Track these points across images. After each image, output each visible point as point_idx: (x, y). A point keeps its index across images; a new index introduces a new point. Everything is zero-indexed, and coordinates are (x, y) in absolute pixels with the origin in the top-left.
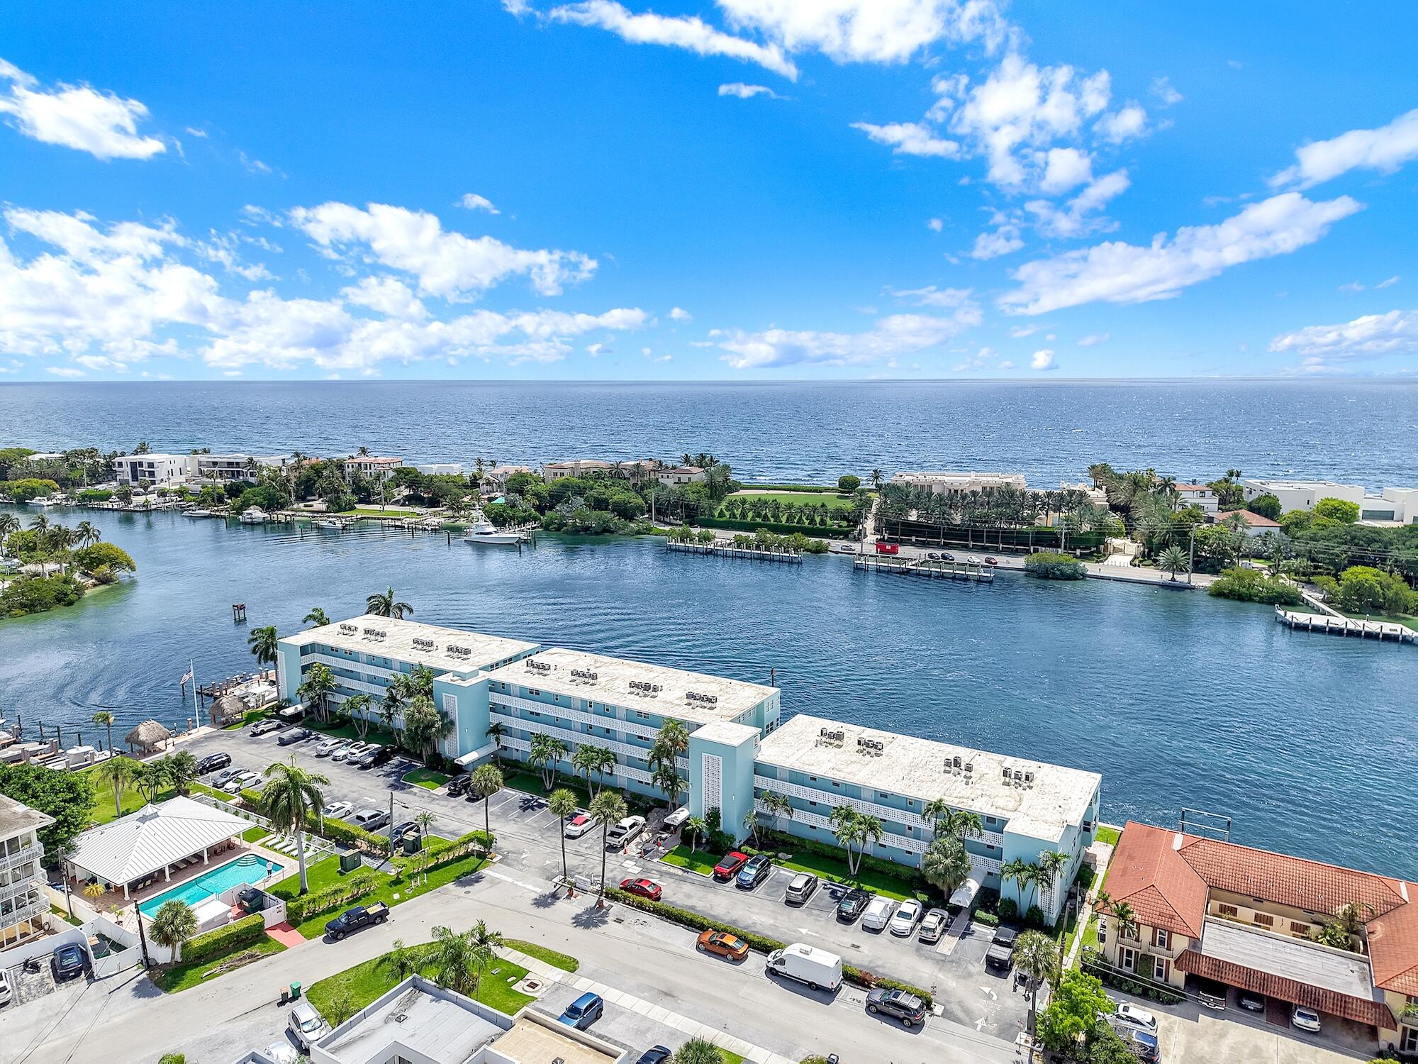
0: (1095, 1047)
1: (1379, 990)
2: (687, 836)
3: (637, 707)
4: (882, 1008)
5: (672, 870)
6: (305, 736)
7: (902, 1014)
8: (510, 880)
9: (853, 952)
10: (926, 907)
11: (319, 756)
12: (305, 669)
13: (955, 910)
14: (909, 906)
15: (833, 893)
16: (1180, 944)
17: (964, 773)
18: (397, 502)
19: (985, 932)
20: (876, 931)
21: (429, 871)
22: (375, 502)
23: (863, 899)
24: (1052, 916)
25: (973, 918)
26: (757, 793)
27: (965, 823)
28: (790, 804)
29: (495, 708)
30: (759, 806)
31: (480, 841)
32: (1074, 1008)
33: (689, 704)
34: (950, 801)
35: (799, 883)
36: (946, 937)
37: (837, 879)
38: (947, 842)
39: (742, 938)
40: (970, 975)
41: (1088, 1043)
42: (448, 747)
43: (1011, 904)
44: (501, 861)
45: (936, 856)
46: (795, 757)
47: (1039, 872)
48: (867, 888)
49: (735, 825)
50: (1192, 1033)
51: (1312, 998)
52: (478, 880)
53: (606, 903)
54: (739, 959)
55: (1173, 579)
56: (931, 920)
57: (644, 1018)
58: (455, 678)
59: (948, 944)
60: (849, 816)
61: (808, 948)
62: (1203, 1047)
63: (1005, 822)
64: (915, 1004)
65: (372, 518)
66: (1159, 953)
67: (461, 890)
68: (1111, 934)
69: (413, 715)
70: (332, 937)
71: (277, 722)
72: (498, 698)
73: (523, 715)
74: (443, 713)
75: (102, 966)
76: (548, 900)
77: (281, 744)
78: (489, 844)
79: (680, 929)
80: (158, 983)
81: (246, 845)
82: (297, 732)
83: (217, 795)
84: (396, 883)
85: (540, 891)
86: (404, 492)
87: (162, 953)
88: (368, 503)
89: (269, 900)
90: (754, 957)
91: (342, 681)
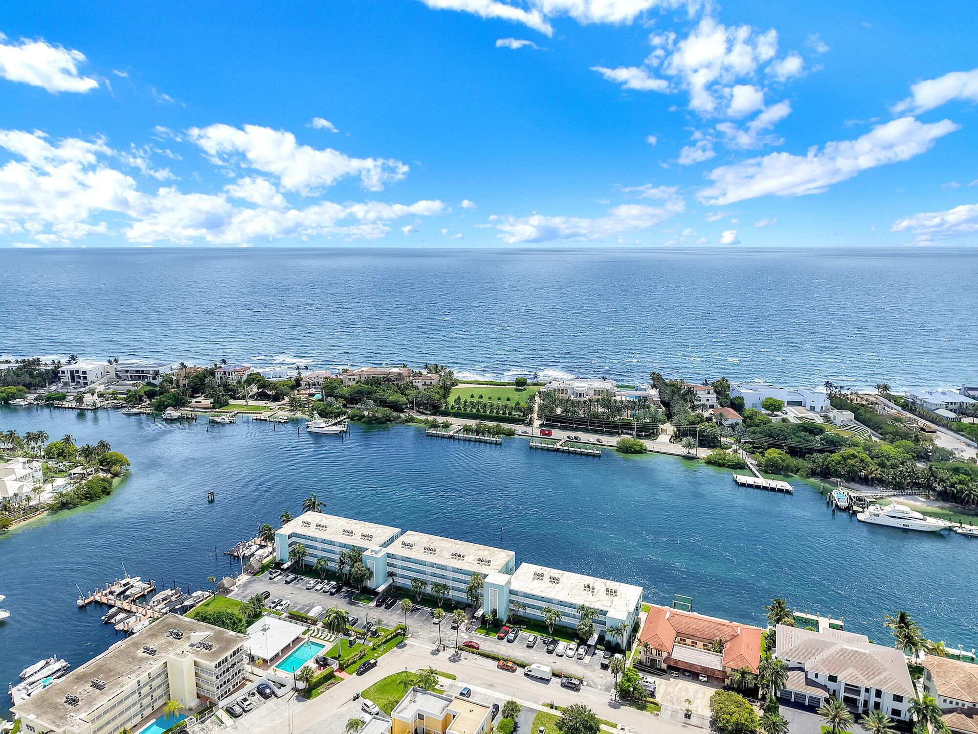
0: (635, 692)
1: (724, 667)
2: (483, 621)
3: (457, 567)
4: (566, 684)
5: (480, 636)
6: (296, 578)
7: (573, 686)
8: (418, 645)
9: (554, 664)
10: (579, 645)
11: (307, 589)
12: (290, 546)
13: (589, 646)
14: (573, 645)
15: (544, 641)
16: (665, 655)
17: (591, 590)
18: (252, 397)
19: (600, 653)
20: (562, 656)
21: (385, 643)
22: (238, 398)
23: (555, 643)
24: (624, 645)
25: (596, 648)
26: (511, 602)
27: (593, 613)
28: (525, 606)
29: (389, 565)
30: (512, 606)
31: (401, 629)
32: (629, 680)
33: (479, 563)
34: (587, 604)
35: (531, 639)
36: (586, 656)
37: (545, 635)
38: (586, 621)
39: (514, 663)
40: (595, 670)
41: (633, 691)
42: (369, 584)
43: (609, 642)
44: (411, 637)
45: (582, 626)
46: (526, 585)
47: (619, 631)
48: (556, 638)
49: (502, 615)
50: (667, 685)
51: (704, 670)
52: (405, 645)
53: (459, 652)
54: (514, 671)
55: (689, 453)
56: (581, 651)
57: (485, 695)
58: (373, 553)
59: (587, 659)
60: (549, 611)
61: (539, 665)
62: (670, 689)
63: (607, 612)
64: (577, 682)
65: (244, 413)
66: (658, 658)
67: (400, 650)
68: (643, 652)
69: (357, 572)
70: (360, 673)
71: (280, 571)
72: (391, 561)
73: (403, 568)
74: (369, 569)
75: (279, 692)
76: (436, 652)
77: (287, 583)
78: (405, 629)
79: (489, 661)
80: (303, 696)
81: (303, 636)
82: (292, 576)
83: (274, 613)
84: (374, 649)
85: (431, 648)
86: (255, 389)
87: (301, 685)
88: (235, 398)
89: (330, 661)
90: (519, 669)
91: (309, 551)
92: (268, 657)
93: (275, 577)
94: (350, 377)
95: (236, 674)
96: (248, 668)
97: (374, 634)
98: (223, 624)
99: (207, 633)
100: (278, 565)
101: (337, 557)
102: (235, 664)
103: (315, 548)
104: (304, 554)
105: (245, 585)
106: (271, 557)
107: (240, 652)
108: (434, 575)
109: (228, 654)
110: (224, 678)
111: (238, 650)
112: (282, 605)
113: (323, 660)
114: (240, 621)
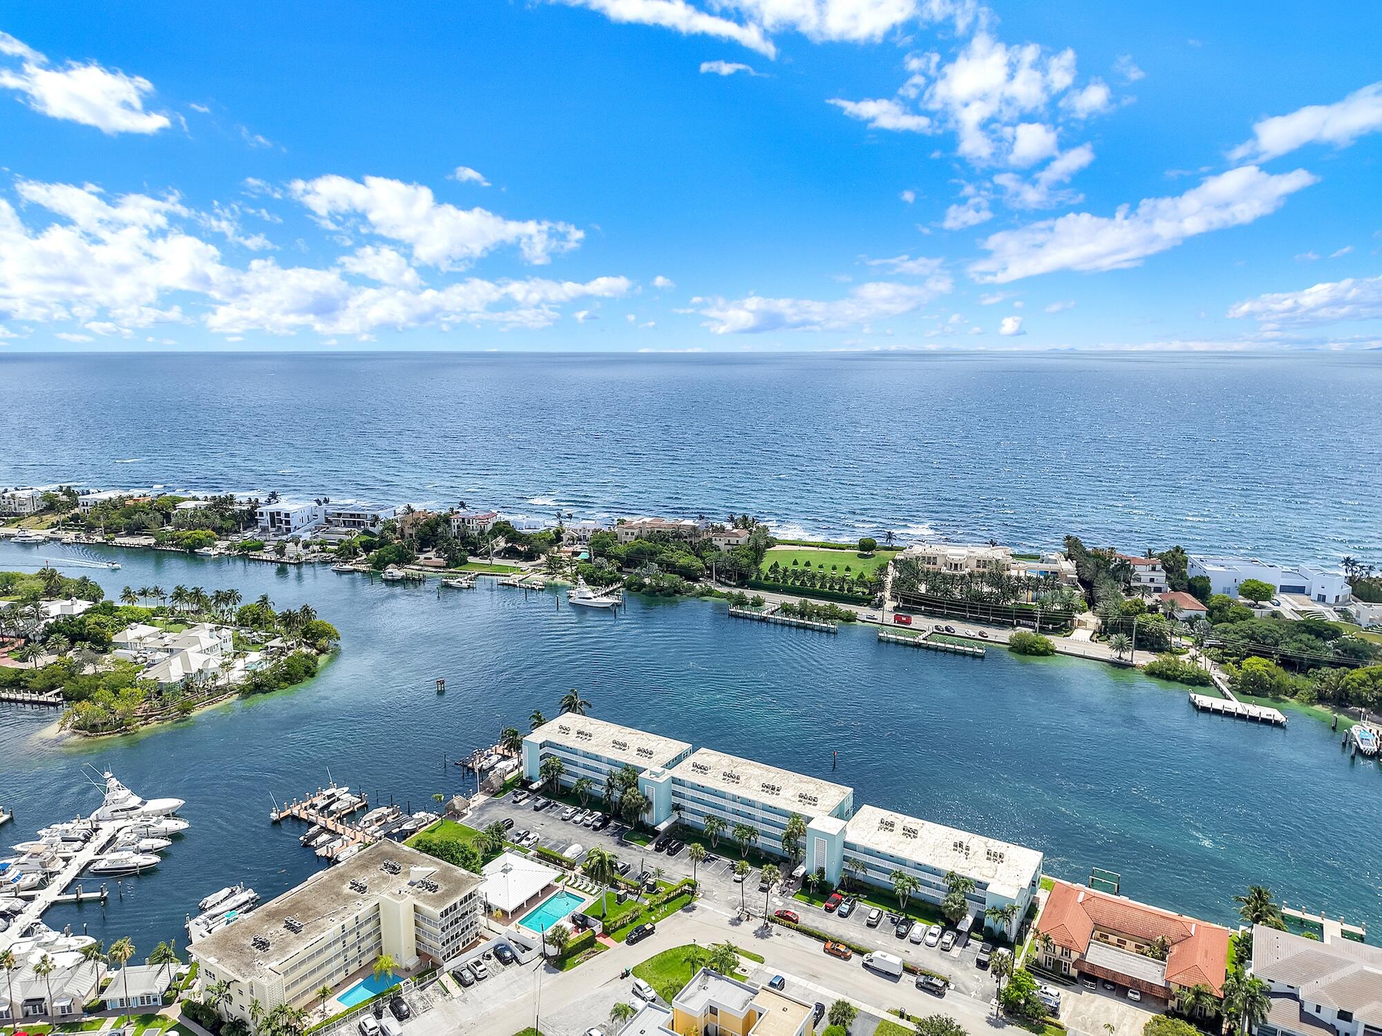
0: (1028, 1006)
1: (1168, 982)
2: (805, 883)
3: (770, 803)
4: (924, 985)
5: (800, 904)
6: (548, 804)
7: (934, 989)
8: (712, 909)
9: (906, 954)
10: (944, 930)
11: (563, 819)
12: (542, 758)
13: (960, 933)
14: (936, 929)
15: (893, 919)
16: (1075, 956)
17: (964, 851)
18: (498, 554)
19: (976, 945)
20: (918, 943)
21: (666, 902)
22: (479, 555)
23: (909, 923)
24: (1012, 936)
25: (969, 937)
26: (845, 859)
27: (966, 884)
28: (865, 866)
29: (674, 793)
30: (846, 866)
31: (689, 884)
32: (1019, 988)
33: (800, 801)
34: (958, 871)
35: (874, 914)
36: (955, 947)
37: (894, 911)
38: (956, 895)
39: (848, 947)
40: (968, 968)
41: (1025, 1004)
42: (647, 818)
43: (990, 929)
44: (702, 897)
45: (950, 903)
46: (868, 838)
47: (1004, 914)
48: (911, 917)
49: (833, 877)
50: (1078, 1000)
51: (1136, 984)
52: (694, 908)
53: (770, 924)
54: (847, 958)
55: (1120, 658)
56: (947, 938)
57: (805, 988)
58: (652, 776)
59: (956, 951)
60: (901, 877)
61: (884, 954)
62: (1082, 1007)
63: (987, 885)
64: (941, 984)
65: (488, 575)
66: (1064, 959)
67: (687, 915)
68: (1041, 949)
69: (631, 800)
70: (631, 942)
71: (527, 793)
72: (678, 788)
73: (693, 800)
74: (646, 798)
75: (523, 957)
76: (736, 922)
77: (537, 809)
78: (694, 886)
79: (812, 940)
80: (554, 966)
81: (556, 884)
82: (542, 801)
83: (519, 849)
84: (651, 910)
85: (730, 916)
86: (502, 543)
87: (552, 950)
88: (476, 555)
89: (592, 921)
90: (855, 957)
91: (567, 767)
92: (510, 908)
93: (520, 801)
94: (627, 531)
95: (467, 927)
96: (483, 920)
97: (652, 889)
98: (452, 859)
99: (432, 869)
100: (524, 784)
101: (604, 778)
102: (466, 913)
103: (575, 764)
104: (560, 770)
105: (482, 808)
106: (516, 772)
107: (474, 898)
108: (737, 813)
109: (457, 899)
110: (451, 931)
111: (470, 896)
112: (529, 839)
113: (581, 919)
114: (474, 856)
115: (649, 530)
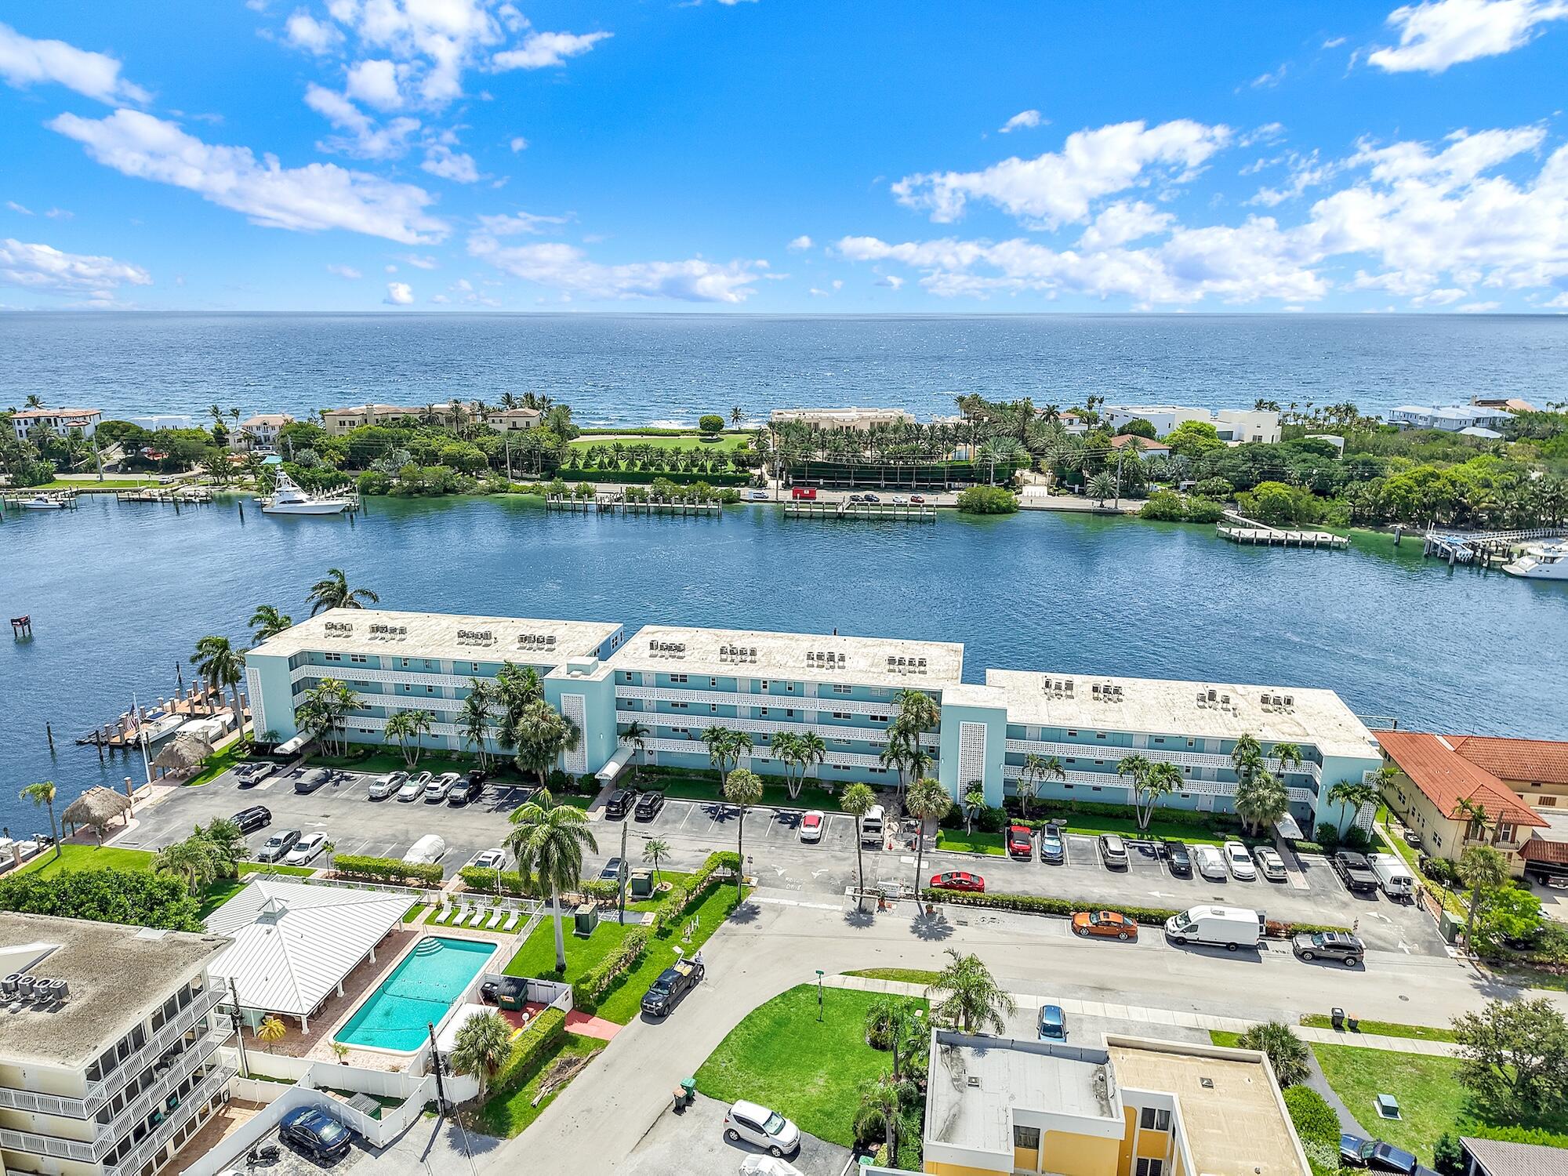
3: (832, 682)
4: (1314, 953)
5: (964, 857)
6: (327, 778)
8: (793, 903)
10: (1252, 847)
11: (372, 799)
12: (296, 688)
14: (1235, 848)
15: (1140, 850)
16: (1525, 835)
17: (1224, 706)
18: (111, 469)
19: (1316, 860)
20: (1225, 880)
21: (691, 908)
22: (77, 471)
23: (1176, 849)
25: (1298, 848)
26: (1011, 758)
29: (622, 704)
30: (1012, 772)
31: (726, 863)
33: (892, 671)
36: (1289, 872)
37: (1134, 836)
39: (1117, 914)
40: (1344, 904)
42: (572, 763)
43: (1327, 829)
44: (763, 883)
46: (1044, 712)
48: (1168, 838)
49: (994, 795)
52: (753, 912)
54: (1132, 937)
55: (1102, 506)
56: (1269, 858)
58: (574, 673)
59: (1296, 879)
60: (1144, 766)
65: (98, 492)
67: (747, 928)
69: (537, 726)
70: (655, 1016)
71: (271, 765)
72: (628, 692)
73: (662, 708)
74: (567, 720)
75: (380, 1130)
76: (860, 918)
77: (302, 790)
78: (734, 864)
79: (1036, 921)
80: (479, 1130)
81: (406, 927)
82: (315, 772)
83: (281, 870)
84: (663, 934)
85: (840, 908)
86: (116, 454)
87: (462, 1088)
88: (70, 471)
89: (539, 990)
90: (1143, 932)
91: (358, 698)
92: (302, 1004)
93: (258, 781)
94: (342, 419)
95: (185, 1089)
96: (229, 1056)
97: (644, 890)
98: (104, 909)
99: (40, 947)
100: (262, 751)
101: (458, 707)
102: (177, 1050)
103: (376, 689)
104: (347, 707)
105: (162, 810)
106: (235, 736)
107: (196, 1001)
108: (763, 713)
109: (142, 1014)
110: (133, 1115)
111: (185, 996)
112: (305, 847)
113: (513, 989)
114: (174, 892)
115: (379, 417)
